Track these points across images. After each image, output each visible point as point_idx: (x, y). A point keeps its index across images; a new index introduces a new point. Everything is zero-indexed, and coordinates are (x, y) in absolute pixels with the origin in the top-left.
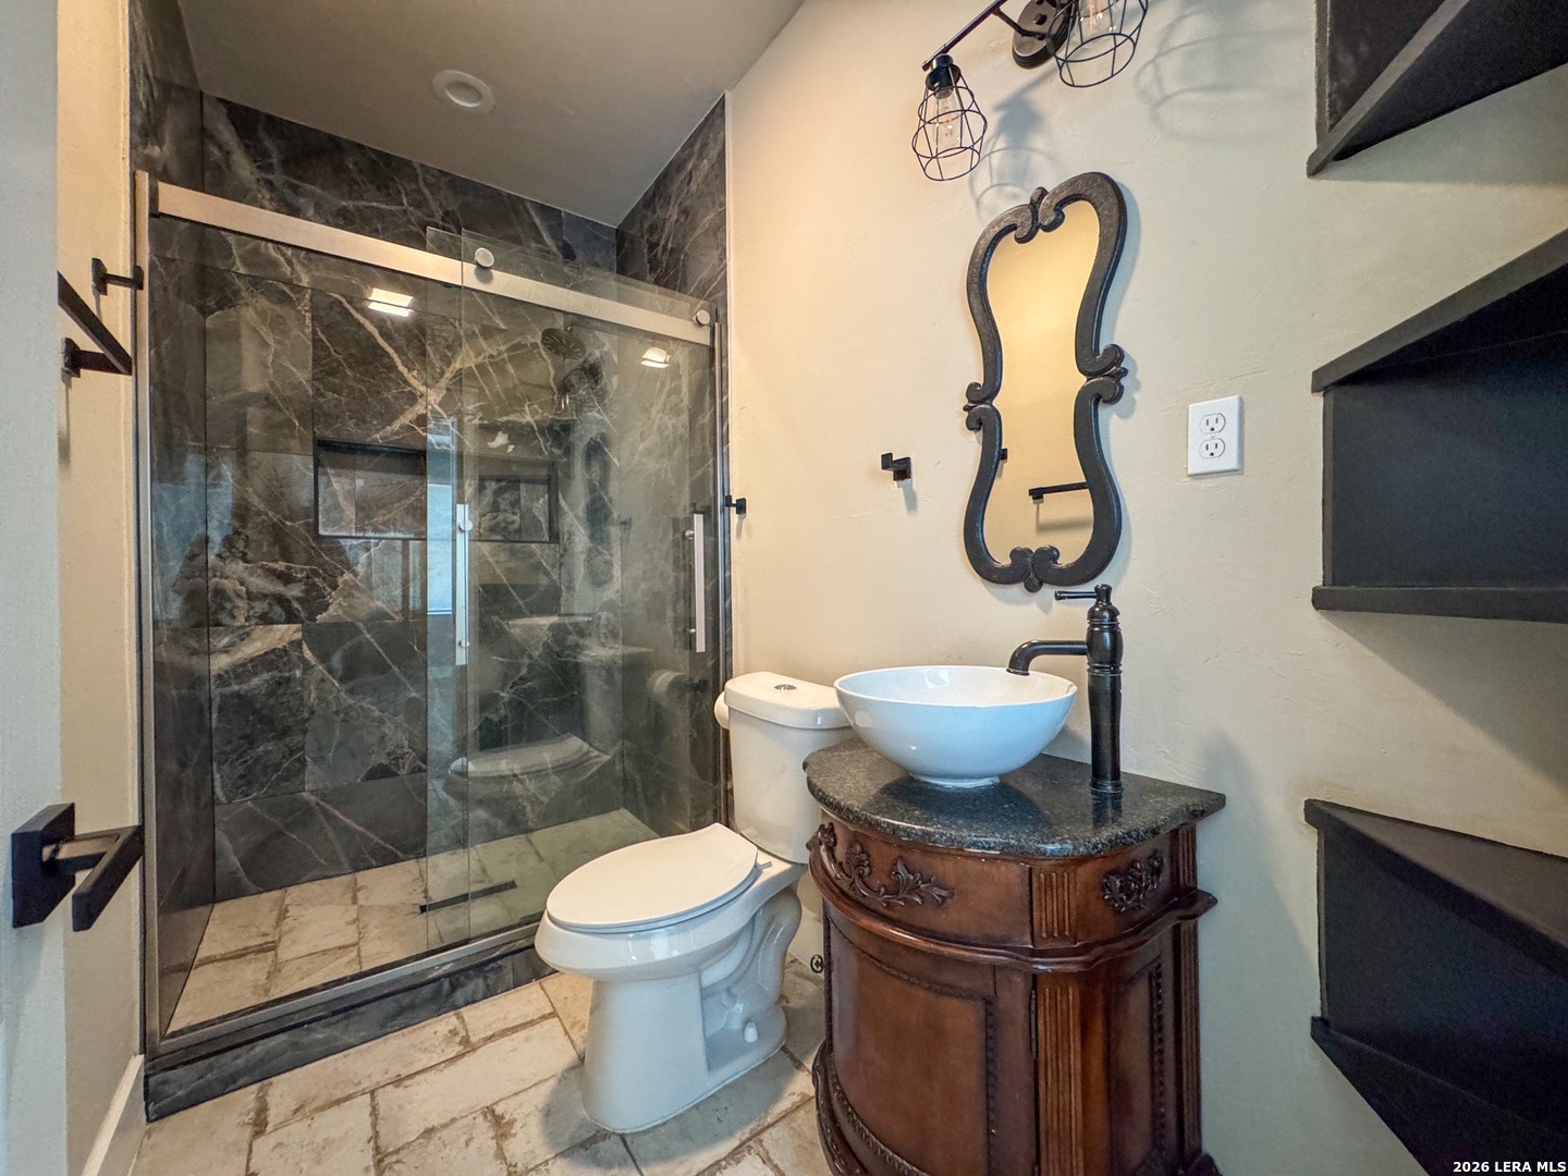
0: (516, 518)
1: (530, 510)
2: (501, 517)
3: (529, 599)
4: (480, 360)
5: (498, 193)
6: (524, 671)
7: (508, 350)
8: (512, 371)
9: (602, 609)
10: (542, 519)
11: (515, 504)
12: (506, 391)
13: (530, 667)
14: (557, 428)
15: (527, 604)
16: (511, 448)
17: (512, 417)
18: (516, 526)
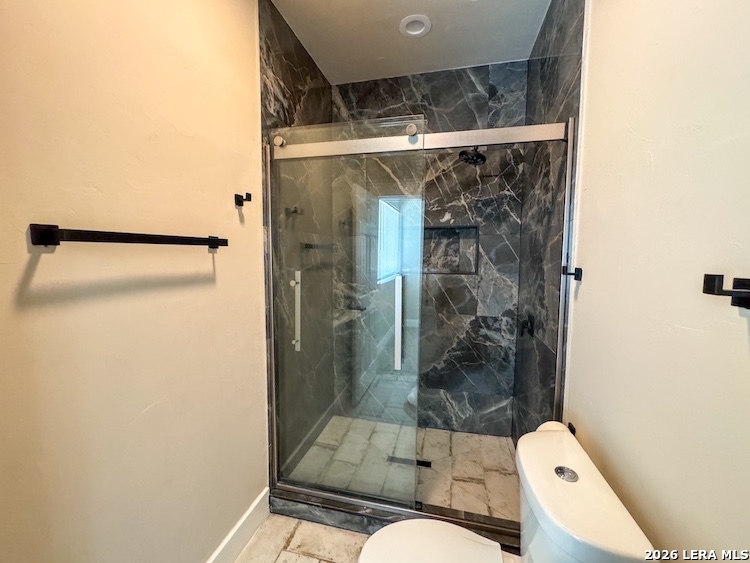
0: (457, 259)
1: (465, 254)
2: (449, 258)
3: (460, 306)
4: (438, 174)
5: (451, 72)
6: (454, 345)
7: (454, 164)
8: (455, 176)
9: (503, 315)
10: (471, 259)
11: (457, 251)
12: (451, 189)
13: (458, 343)
14: (480, 205)
15: (458, 309)
16: (452, 221)
17: (454, 203)
18: (457, 263)
